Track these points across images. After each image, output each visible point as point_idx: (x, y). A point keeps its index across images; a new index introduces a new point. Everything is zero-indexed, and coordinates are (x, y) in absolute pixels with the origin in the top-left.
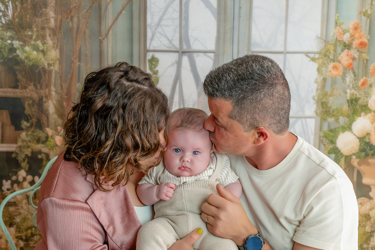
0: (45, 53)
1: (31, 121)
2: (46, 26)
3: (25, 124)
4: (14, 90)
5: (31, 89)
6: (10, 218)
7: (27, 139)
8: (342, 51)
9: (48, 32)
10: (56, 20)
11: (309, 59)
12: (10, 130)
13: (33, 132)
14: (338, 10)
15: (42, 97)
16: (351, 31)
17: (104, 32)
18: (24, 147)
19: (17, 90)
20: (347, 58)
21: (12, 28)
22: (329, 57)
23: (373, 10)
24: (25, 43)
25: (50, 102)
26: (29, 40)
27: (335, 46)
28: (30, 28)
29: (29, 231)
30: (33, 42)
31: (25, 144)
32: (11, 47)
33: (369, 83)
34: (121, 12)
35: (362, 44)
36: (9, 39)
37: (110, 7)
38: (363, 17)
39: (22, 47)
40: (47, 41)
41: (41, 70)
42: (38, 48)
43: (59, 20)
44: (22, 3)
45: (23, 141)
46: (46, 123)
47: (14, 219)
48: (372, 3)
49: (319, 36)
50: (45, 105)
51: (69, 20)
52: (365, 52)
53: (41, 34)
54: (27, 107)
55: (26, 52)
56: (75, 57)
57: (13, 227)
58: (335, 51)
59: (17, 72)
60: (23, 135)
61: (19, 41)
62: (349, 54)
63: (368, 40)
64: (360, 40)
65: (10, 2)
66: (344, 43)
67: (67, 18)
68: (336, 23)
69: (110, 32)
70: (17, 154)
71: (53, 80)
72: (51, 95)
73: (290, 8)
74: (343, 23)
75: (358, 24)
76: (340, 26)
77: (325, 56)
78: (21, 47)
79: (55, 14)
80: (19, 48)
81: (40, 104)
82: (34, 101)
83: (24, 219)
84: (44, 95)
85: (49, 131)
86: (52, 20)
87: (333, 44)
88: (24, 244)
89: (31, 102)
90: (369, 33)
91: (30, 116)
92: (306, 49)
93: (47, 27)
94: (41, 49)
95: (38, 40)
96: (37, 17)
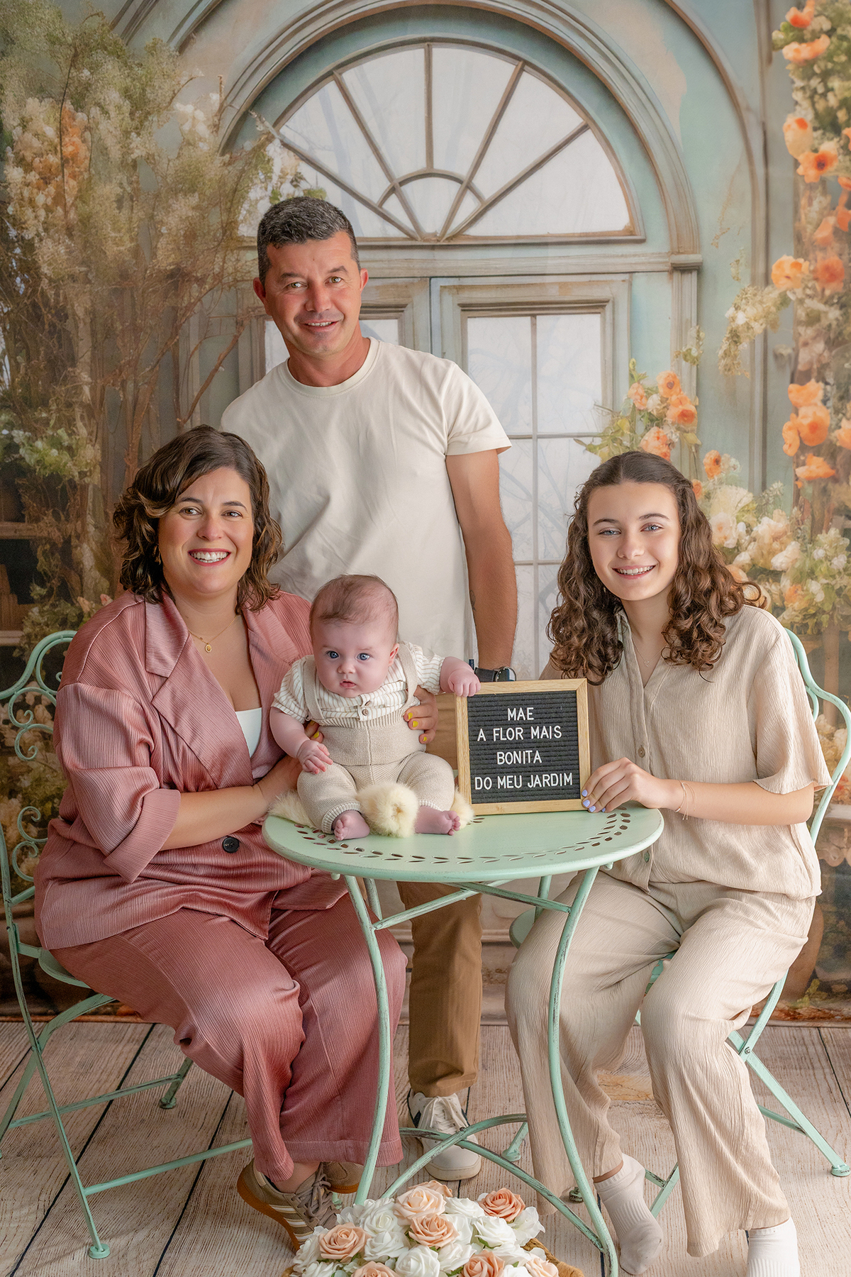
0: (73, 452)
1: (48, 585)
2: (74, 400)
3: (37, 591)
4: (16, 525)
5: (47, 521)
6: (9, 778)
7: (42, 621)
8: (647, 429)
9: (78, 412)
10: (93, 389)
11: (584, 448)
12: (9, 603)
13: (54, 606)
14: (632, 350)
15: (70, 536)
16: (661, 390)
17: (184, 410)
18: (36, 636)
19: (21, 526)
20: (656, 443)
21: (9, 407)
22: (621, 444)
23: (702, 348)
24: (35, 433)
25: (85, 546)
26: (42, 428)
27: (632, 421)
28: (45, 404)
29: (49, 805)
30: (50, 432)
31: (37, 629)
32: (8, 442)
33: (703, 490)
34: (216, 370)
35: (685, 415)
36: (5, 427)
37: (195, 360)
38: (684, 362)
39: (31, 442)
40: (77, 428)
41: (67, 484)
42: (61, 443)
43: (99, 388)
44: (29, 359)
45: (34, 624)
46: (77, 588)
47: (19, 780)
48: (698, 336)
49: (600, 404)
50: (76, 552)
51: (117, 389)
52: (692, 431)
53: (64, 415)
54: (41, 558)
55: (38, 451)
56: (130, 457)
57: (15, 797)
58: (633, 430)
59: (21, 491)
60: (35, 611)
61: (25, 432)
62: (661, 435)
63: (696, 407)
64: (681, 408)
65: (6, 357)
66: (650, 414)
67: (113, 385)
68: (632, 376)
69: (198, 406)
70: (22, 650)
71: (90, 504)
72: (88, 532)
73: (539, 350)
74: (644, 376)
75: (675, 377)
76: (639, 382)
77: (614, 440)
78: (28, 442)
79: (91, 377)
80: (23, 444)
81: (66, 550)
82: (54, 545)
83: (38, 781)
84: (73, 533)
85: (85, 604)
86: (86, 389)
87: (627, 417)
88: (39, 832)
89: (48, 547)
90: (697, 394)
91: (45, 573)
92: (575, 430)
93: (77, 403)
94: (66, 444)
95: (60, 428)
96: (56, 385)
